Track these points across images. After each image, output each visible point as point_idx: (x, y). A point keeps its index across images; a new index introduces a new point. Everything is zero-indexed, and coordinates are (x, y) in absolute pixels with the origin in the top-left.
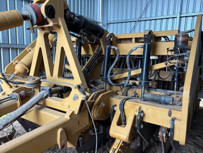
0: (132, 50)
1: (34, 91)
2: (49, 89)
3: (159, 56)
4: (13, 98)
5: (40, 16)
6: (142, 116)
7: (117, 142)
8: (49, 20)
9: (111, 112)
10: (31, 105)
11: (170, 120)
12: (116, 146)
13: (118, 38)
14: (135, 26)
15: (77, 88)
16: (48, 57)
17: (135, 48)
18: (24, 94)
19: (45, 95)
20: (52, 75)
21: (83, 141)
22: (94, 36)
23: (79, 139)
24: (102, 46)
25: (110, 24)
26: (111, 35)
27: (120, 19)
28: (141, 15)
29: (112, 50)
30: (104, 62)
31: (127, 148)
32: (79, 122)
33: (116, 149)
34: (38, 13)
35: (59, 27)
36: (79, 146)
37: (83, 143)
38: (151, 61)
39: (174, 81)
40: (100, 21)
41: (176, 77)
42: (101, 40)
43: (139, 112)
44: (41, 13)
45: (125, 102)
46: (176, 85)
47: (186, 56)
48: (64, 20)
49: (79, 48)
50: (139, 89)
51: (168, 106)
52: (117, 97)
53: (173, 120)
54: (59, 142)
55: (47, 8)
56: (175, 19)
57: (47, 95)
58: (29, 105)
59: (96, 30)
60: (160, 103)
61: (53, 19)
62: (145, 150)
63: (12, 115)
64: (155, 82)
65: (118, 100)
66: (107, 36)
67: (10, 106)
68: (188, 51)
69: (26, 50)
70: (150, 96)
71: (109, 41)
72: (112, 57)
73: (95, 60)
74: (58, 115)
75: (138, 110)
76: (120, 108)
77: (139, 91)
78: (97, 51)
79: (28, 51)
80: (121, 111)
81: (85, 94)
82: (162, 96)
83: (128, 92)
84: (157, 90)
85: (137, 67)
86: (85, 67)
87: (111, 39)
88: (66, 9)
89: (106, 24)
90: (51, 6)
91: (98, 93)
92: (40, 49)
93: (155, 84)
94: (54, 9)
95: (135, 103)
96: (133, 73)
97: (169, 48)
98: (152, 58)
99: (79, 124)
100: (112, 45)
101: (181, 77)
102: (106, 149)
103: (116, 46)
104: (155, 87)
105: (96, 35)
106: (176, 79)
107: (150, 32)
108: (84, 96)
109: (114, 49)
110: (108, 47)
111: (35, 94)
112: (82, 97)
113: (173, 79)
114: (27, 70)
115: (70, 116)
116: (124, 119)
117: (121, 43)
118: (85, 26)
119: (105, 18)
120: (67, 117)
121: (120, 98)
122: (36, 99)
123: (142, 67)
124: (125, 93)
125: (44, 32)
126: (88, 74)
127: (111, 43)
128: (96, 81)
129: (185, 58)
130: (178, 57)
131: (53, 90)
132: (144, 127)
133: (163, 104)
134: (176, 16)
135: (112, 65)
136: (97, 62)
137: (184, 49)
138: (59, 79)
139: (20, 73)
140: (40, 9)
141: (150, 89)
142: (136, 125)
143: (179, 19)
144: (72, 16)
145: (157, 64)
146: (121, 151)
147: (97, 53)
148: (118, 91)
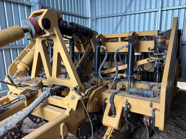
0: (118, 49)
1: (37, 91)
2: (50, 90)
3: (142, 53)
4: (21, 99)
5: (38, 28)
6: (129, 107)
7: (109, 129)
8: (46, 31)
9: (103, 104)
10: (37, 105)
11: (151, 111)
12: (108, 133)
13: (106, 37)
14: (121, 20)
15: (74, 90)
16: (46, 61)
17: (121, 48)
18: (30, 95)
19: (47, 95)
20: (51, 75)
21: (81, 131)
22: (85, 37)
23: (78, 129)
24: (93, 45)
25: (98, 18)
26: (100, 36)
27: (107, 14)
28: (126, 9)
29: (101, 49)
30: (95, 59)
31: (117, 133)
32: (77, 116)
33: (108, 136)
34: (36, 26)
35: (54, 35)
36: (78, 135)
37: (81, 132)
38: (136, 57)
39: (156, 73)
40: (89, 16)
41: (158, 69)
42: (91, 40)
43: (126, 105)
44: (39, 26)
45: (114, 96)
46: (157, 76)
47: (164, 55)
48: (59, 29)
49: (72, 48)
50: (126, 81)
51: (149, 99)
52: (108, 91)
53: (154, 110)
54: (62, 134)
55: (44, 21)
56: (157, 12)
57: (49, 95)
58: (35, 104)
59: (87, 32)
60: (143, 96)
61: (49, 30)
62: (133, 131)
63: (22, 115)
64: (140, 75)
65: (108, 94)
66: (97, 37)
67: (19, 106)
68: (166, 51)
69: (25, 51)
70: (135, 90)
71: (99, 42)
72: (102, 54)
73: (87, 57)
74: (60, 112)
75: (125, 103)
76: (110, 102)
77: (126, 83)
78: (88, 49)
79: (27, 51)
80: (111, 104)
81: (81, 95)
82: (145, 90)
83: (117, 85)
84: (142, 82)
85: (123, 61)
86: (79, 65)
87: (100, 40)
88: (60, 18)
89: (94, 18)
90: (47, 19)
91: (91, 89)
92: (39, 53)
93: (139, 77)
94: (50, 21)
95: (123, 97)
96: (120, 68)
97: (150, 48)
98: (136, 54)
99: (77, 118)
100: (101, 45)
101: (161, 69)
102: (101, 132)
103: (105, 45)
104: (140, 79)
105: (87, 37)
106: (157, 71)
107: (134, 34)
108: (80, 97)
109: (103, 48)
110: (97, 47)
111: (38, 94)
112: (78, 97)
113: (155, 71)
114: (28, 69)
115: (70, 113)
116: (114, 110)
117: (109, 42)
118: (77, 30)
119: (94, 13)
120: (67, 113)
121: (110, 93)
122: (40, 99)
123: (128, 63)
124: (115, 85)
125: (42, 39)
126: (82, 71)
127: (100, 43)
128: (89, 75)
129: (164, 57)
130: (157, 55)
131: (53, 90)
132: (130, 116)
133: (146, 97)
134: (158, 10)
135: (102, 63)
136: (88, 59)
137: (162, 49)
138: (58, 79)
139: (21, 71)
140: (38, 23)
141: (136, 82)
142: (124, 115)
143: (160, 13)
144: (65, 24)
145: (141, 61)
146: (113, 137)
147: (88, 51)
148: (108, 84)
